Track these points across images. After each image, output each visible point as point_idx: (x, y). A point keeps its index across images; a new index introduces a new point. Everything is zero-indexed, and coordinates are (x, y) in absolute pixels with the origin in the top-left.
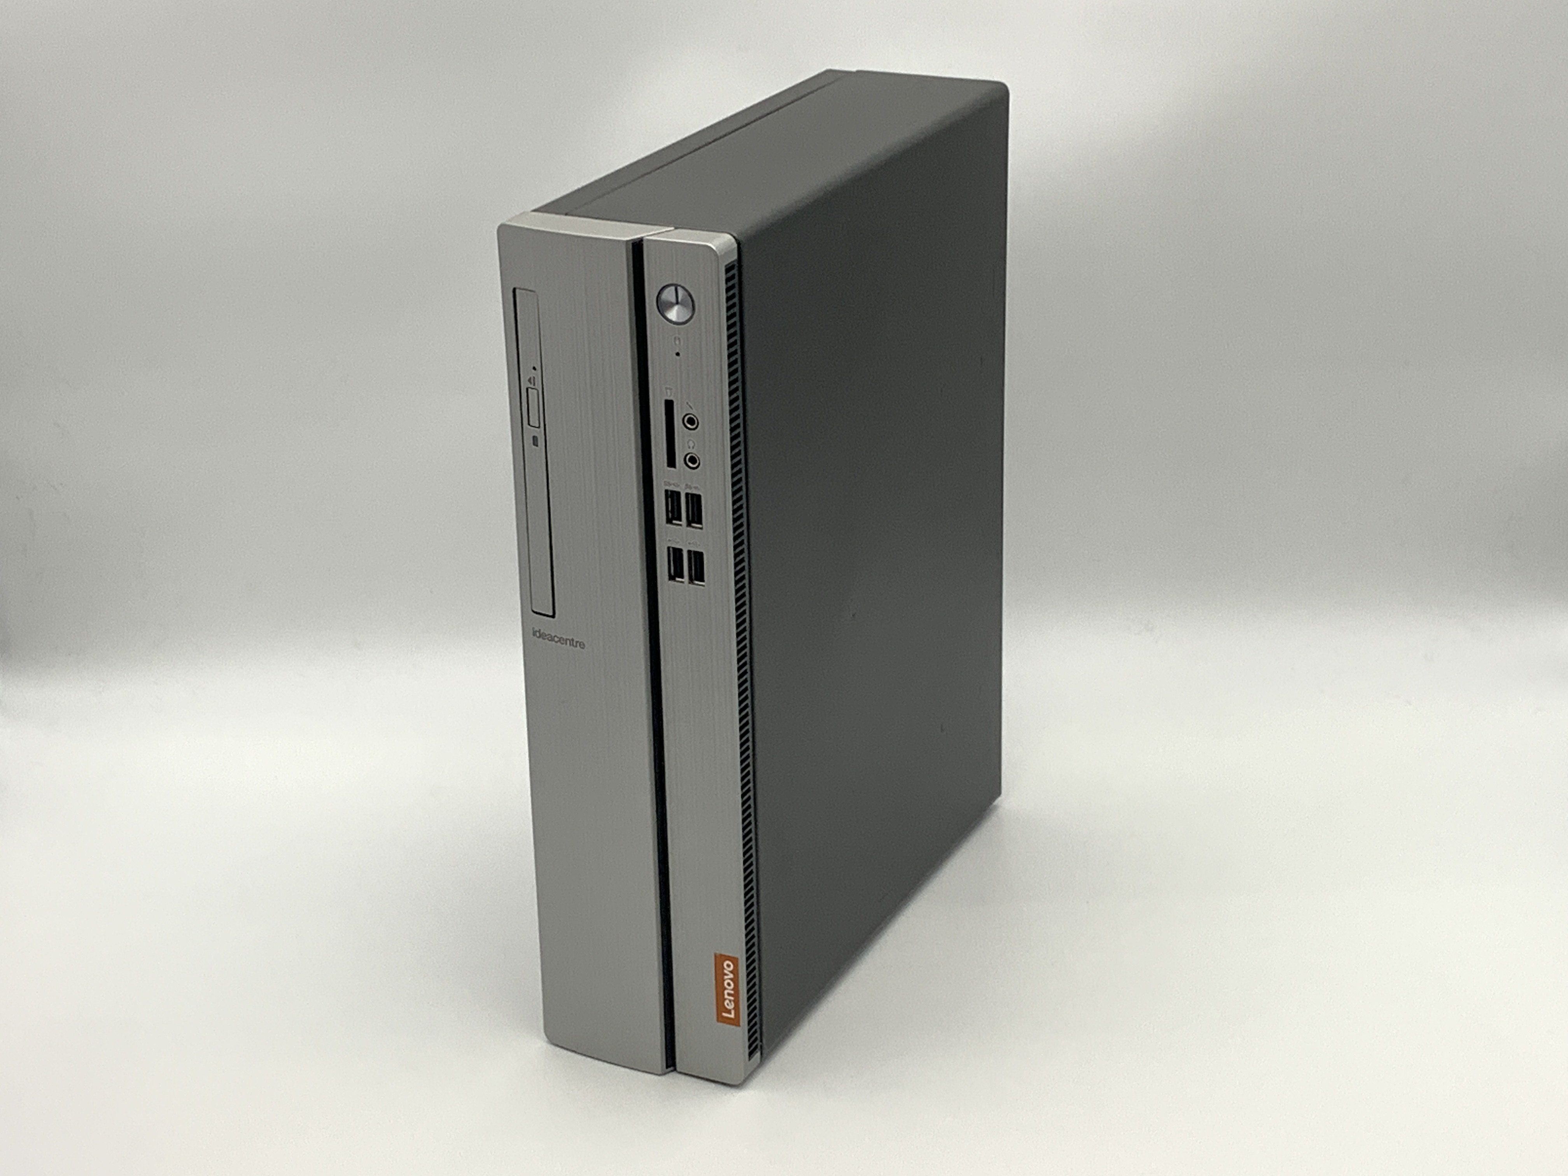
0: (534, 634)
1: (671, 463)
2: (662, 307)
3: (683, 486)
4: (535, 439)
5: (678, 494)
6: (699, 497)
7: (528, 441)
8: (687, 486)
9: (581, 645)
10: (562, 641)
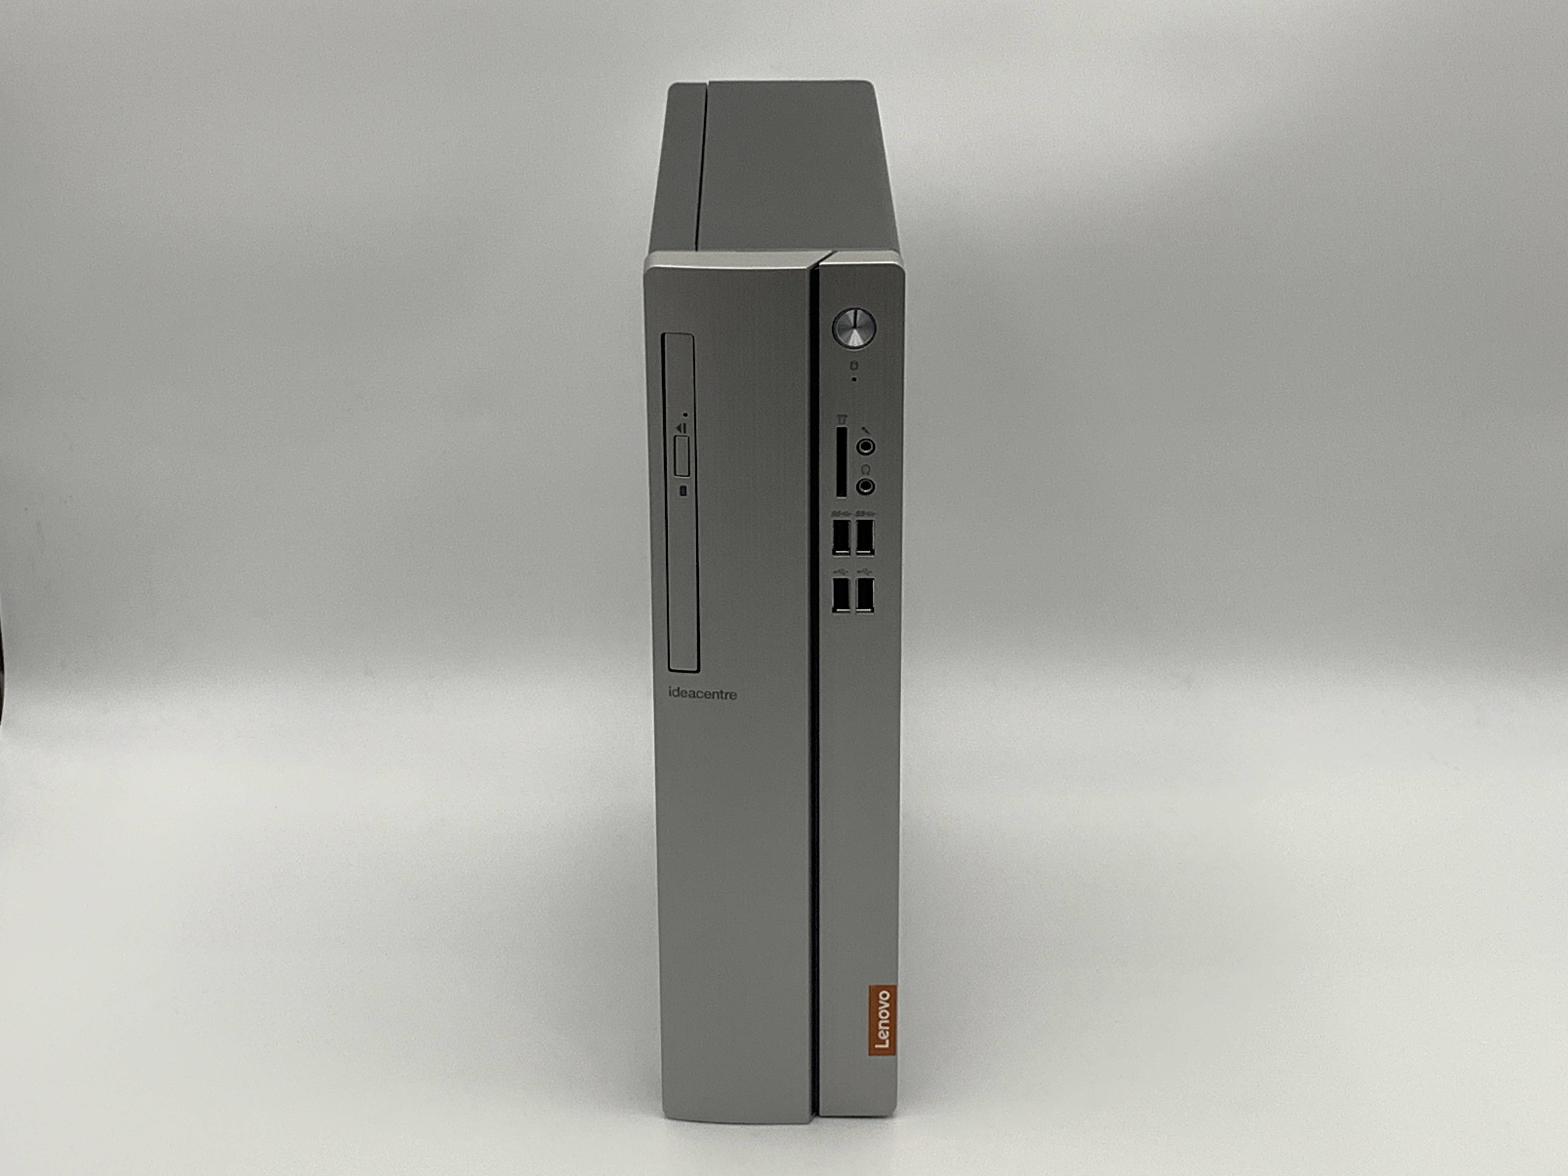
0: (672, 693)
1: (842, 491)
2: (839, 333)
3: (854, 514)
4: (682, 488)
5: (846, 523)
6: (869, 523)
7: (674, 491)
8: (858, 514)
9: (732, 696)
10: (708, 695)
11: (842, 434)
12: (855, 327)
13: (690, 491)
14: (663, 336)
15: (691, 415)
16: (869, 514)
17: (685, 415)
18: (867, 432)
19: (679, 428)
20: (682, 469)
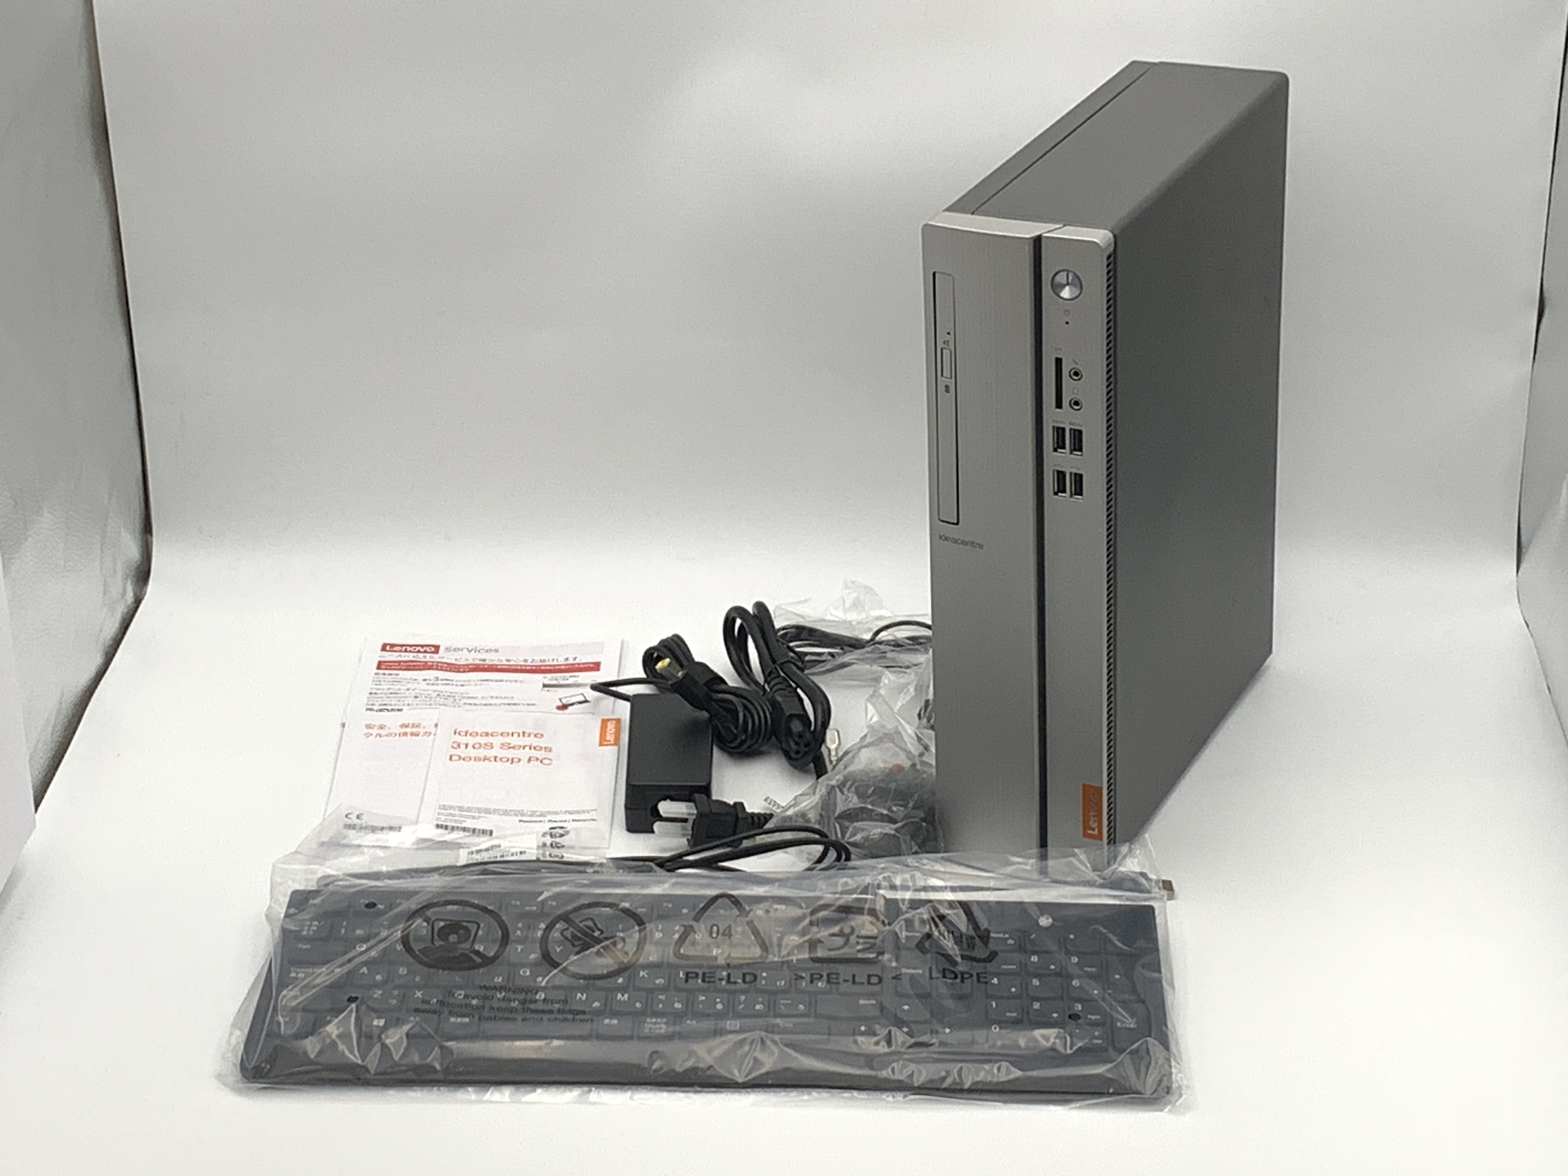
0: (941, 537)
1: (1059, 405)
2: (1057, 288)
3: (1068, 423)
4: (947, 387)
5: (1063, 429)
6: (1080, 432)
7: (942, 389)
8: (1071, 424)
9: (981, 546)
10: (964, 543)
11: (1059, 361)
12: (1068, 284)
13: (952, 389)
14: (934, 274)
15: (952, 333)
16: (1079, 425)
17: (949, 333)
18: (1076, 363)
19: (944, 343)
20: (946, 373)
